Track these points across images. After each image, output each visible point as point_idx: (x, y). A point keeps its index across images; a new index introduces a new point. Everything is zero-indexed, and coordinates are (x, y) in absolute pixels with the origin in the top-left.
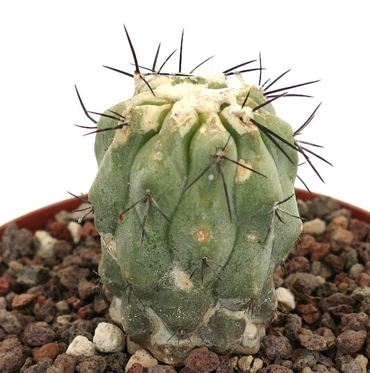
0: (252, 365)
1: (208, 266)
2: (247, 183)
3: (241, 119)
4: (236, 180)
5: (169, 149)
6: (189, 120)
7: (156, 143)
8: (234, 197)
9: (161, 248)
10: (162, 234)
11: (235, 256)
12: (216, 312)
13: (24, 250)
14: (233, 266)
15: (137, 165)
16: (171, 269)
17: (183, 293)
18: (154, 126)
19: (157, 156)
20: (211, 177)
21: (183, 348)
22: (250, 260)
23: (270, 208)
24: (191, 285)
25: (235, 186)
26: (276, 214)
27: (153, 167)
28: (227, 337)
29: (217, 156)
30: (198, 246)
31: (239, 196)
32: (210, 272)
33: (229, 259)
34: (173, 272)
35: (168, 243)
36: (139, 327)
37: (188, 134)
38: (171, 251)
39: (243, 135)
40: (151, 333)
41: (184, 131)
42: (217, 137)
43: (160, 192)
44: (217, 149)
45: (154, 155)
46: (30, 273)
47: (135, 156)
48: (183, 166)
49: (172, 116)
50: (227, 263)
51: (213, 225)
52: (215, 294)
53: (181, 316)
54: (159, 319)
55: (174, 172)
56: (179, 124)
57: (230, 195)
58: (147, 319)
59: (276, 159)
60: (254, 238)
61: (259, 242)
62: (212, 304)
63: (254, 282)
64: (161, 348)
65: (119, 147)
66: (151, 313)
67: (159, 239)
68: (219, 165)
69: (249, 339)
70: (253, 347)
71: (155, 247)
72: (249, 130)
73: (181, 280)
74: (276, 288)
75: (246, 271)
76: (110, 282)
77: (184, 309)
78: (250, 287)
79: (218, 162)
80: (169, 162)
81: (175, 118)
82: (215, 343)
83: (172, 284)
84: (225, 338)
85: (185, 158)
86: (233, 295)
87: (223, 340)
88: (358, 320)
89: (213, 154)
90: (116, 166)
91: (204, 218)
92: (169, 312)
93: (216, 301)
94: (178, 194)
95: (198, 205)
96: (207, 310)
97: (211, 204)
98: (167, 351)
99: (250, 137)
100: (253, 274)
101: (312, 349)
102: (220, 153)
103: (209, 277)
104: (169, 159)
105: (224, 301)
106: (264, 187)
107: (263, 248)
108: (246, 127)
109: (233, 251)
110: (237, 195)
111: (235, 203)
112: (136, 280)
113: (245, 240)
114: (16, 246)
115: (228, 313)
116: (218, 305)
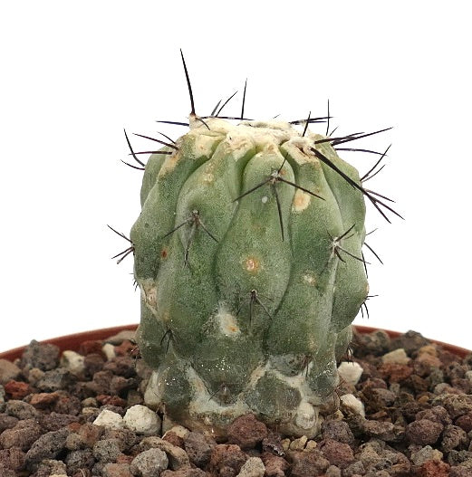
0: (305, 446)
1: (257, 301)
2: (304, 213)
3: (302, 150)
4: (293, 209)
5: (221, 170)
6: (244, 145)
7: (208, 166)
8: (290, 227)
9: (206, 285)
10: (208, 268)
11: (289, 299)
12: (266, 373)
13: (48, 364)
14: (286, 311)
15: (185, 189)
16: (216, 311)
17: (228, 341)
18: (207, 152)
19: (208, 178)
20: (265, 200)
21: (226, 416)
22: (306, 306)
23: (329, 243)
24: (238, 331)
25: (291, 216)
26: (336, 252)
27: (203, 188)
28: (277, 403)
29: (272, 178)
30: (247, 276)
31: (295, 226)
32: (259, 312)
33: (282, 302)
34: (219, 315)
35: (214, 278)
36: (177, 392)
37: (242, 158)
38: (217, 289)
39: (303, 165)
40: (190, 399)
41: (238, 155)
42: (273, 159)
43: (208, 213)
44: (272, 170)
45: (204, 176)
46: (54, 376)
47: (184, 183)
48: (235, 189)
49: (227, 140)
50: (279, 307)
51: (265, 254)
52: (265, 348)
53: (224, 368)
54: (200, 380)
55: (225, 195)
56: (233, 147)
57: (285, 225)
58: (187, 382)
59: (340, 201)
60: (311, 280)
61: (317, 287)
62: (261, 362)
63: (310, 335)
64: (201, 418)
65: (167, 173)
66: (191, 374)
67: (204, 272)
68: (274, 186)
69: (304, 418)
70: (309, 429)
71: (200, 282)
72: (310, 160)
73: (226, 324)
74: (338, 365)
75: (301, 319)
76: (148, 344)
77: (228, 361)
78: (305, 339)
79: (272, 183)
80: (220, 183)
81: (230, 142)
82: (264, 410)
83: (217, 331)
84: (275, 404)
85: (238, 183)
86: (285, 349)
87: (272, 406)
88: (434, 413)
89: (267, 174)
90: (162, 195)
91: (255, 246)
92: (211, 364)
93: (267, 358)
94: (228, 219)
95: (249, 231)
96: (256, 368)
97: (264, 230)
98: (207, 420)
99: (310, 167)
100: (309, 324)
101: (376, 433)
102: (275, 174)
103: (258, 319)
104: (220, 181)
105: (275, 359)
106: (323, 218)
107: (321, 295)
108: (307, 157)
109: (287, 292)
110: (293, 226)
111: (290, 236)
112: (176, 322)
113: (301, 281)
114: (40, 360)
115: (280, 376)
116: (268, 365)
